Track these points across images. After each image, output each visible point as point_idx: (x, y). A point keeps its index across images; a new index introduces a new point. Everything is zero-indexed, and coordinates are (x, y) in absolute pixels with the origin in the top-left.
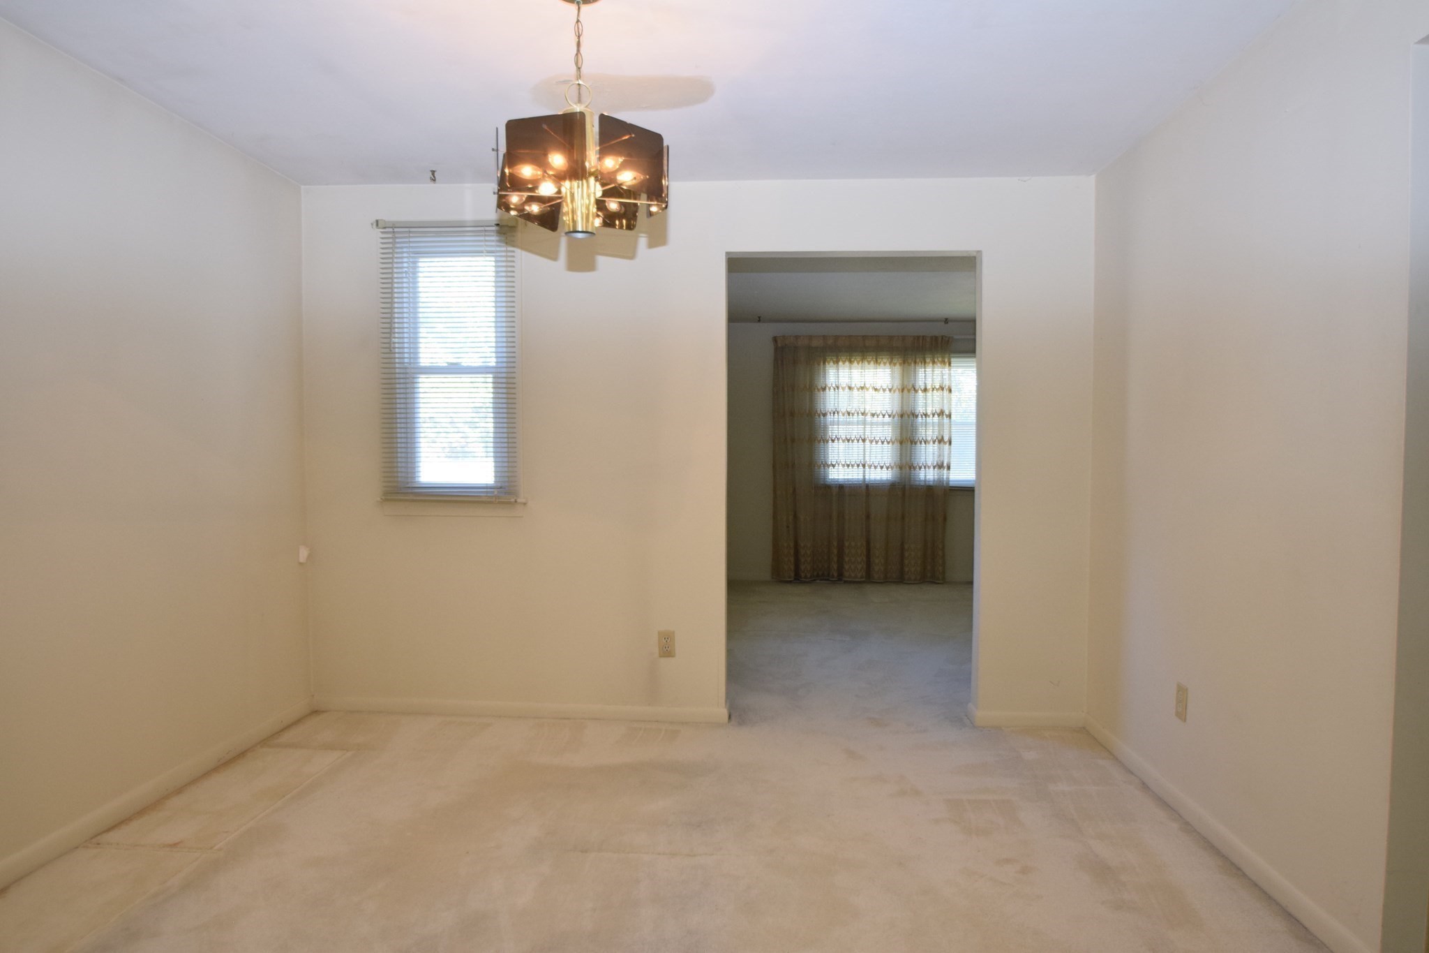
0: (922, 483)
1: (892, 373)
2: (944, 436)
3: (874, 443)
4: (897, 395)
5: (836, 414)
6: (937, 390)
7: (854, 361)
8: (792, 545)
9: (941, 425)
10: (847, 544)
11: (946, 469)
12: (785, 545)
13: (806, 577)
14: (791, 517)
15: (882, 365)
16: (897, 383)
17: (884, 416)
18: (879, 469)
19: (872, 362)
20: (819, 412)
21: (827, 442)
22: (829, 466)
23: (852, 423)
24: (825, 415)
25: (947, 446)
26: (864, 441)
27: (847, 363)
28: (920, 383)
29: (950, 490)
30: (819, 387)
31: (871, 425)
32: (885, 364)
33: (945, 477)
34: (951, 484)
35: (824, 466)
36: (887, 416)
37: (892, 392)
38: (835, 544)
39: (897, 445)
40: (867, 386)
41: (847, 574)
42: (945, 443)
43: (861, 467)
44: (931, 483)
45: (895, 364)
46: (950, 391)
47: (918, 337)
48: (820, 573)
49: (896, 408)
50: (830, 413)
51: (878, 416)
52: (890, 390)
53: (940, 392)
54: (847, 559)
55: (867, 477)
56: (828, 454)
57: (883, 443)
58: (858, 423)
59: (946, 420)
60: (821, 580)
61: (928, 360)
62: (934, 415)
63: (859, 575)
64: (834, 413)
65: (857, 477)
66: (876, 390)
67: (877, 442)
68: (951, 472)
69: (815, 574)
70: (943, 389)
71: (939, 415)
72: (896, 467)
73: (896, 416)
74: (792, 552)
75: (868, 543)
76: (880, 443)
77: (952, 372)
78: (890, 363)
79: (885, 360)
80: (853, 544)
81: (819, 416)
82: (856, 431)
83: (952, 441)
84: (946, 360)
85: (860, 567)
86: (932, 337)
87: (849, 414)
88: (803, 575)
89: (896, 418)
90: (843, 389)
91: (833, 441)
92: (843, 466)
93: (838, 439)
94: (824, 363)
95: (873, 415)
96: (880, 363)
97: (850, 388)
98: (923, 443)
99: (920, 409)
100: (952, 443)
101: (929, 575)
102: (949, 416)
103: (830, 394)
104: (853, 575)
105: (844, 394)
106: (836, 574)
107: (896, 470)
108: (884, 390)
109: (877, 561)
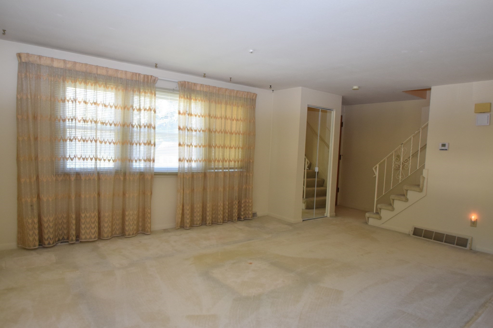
0: (138, 170)
1: (116, 95)
2: (152, 140)
3: (103, 143)
4: (119, 111)
5: (74, 121)
6: (148, 110)
7: (88, 83)
8: (36, 220)
9: (149, 134)
10: (83, 215)
11: (152, 162)
12: (30, 221)
13: (49, 244)
14: (35, 200)
15: (110, 89)
16: (120, 103)
17: (111, 125)
18: (107, 161)
19: (102, 86)
20: (59, 118)
21: (66, 141)
22: (67, 159)
23: (87, 128)
24: (64, 120)
25: (153, 147)
26: (96, 141)
27: (83, 84)
28: (136, 105)
29: (155, 175)
30: (60, 99)
31: (101, 131)
32: (112, 88)
33: (151, 166)
34: (156, 171)
35: (64, 159)
36: (113, 125)
37: (117, 108)
38: (74, 216)
39: (119, 146)
40: (98, 102)
41: (83, 237)
42: (152, 145)
43: (94, 160)
44: (142, 170)
45: (119, 90)
46: (155, 112)
47: (136, 74)
48: (61, 238)
49: (119, 120)
50: (69, 120)
51: (106, 124)
52: (116, 107)
53: (149, 112)
54: (83, 226)
55: (98, 167)
56: (66, 150)
57: (110, 143)
58: (91, 128)
59: (152, 130)
60: (62, 243)
61: (142, 90)
62: (145, 127)
63: (93, 237)
64: (72, 120)
65: (90, 167)
66: (105, 106)
67: (105, 143)
68: (155, 163)
69: (57, 239)
70: (151, 110)
71: (148, 127)
72: (119, 159)
73: (119, 125)
74: (36, 226)
75: (99, 213)
76: (108, 143)
77: (156, 100)
78: (116, 89)
79: (112, 86)
80: (88, 215)
81: (59, 121)
82: (90, 134)
83: (156, 144)
84: (153, 92)
85: (93, 231)
86: (144, 75)
87: (84, 121)
88: (46, 242)
89: (119, 127)
90: (80, 102)
91: (71, 140)
92: (79, 159)
93: (75, 139)
94: (64, 81)
95: (103, 123)
96: (108, 87)
97: (85, 102)
98: (138, 144)
99: (135, 122)
100: (156, 145)
101: (140, 229)
102: (154, 128)
103: (69, 106)
104: (88, 237)
105: (80, 107)
106: (74, 238)
107: (119, 163)
108: (111, 107)
109: (106, 225)
